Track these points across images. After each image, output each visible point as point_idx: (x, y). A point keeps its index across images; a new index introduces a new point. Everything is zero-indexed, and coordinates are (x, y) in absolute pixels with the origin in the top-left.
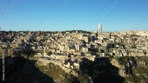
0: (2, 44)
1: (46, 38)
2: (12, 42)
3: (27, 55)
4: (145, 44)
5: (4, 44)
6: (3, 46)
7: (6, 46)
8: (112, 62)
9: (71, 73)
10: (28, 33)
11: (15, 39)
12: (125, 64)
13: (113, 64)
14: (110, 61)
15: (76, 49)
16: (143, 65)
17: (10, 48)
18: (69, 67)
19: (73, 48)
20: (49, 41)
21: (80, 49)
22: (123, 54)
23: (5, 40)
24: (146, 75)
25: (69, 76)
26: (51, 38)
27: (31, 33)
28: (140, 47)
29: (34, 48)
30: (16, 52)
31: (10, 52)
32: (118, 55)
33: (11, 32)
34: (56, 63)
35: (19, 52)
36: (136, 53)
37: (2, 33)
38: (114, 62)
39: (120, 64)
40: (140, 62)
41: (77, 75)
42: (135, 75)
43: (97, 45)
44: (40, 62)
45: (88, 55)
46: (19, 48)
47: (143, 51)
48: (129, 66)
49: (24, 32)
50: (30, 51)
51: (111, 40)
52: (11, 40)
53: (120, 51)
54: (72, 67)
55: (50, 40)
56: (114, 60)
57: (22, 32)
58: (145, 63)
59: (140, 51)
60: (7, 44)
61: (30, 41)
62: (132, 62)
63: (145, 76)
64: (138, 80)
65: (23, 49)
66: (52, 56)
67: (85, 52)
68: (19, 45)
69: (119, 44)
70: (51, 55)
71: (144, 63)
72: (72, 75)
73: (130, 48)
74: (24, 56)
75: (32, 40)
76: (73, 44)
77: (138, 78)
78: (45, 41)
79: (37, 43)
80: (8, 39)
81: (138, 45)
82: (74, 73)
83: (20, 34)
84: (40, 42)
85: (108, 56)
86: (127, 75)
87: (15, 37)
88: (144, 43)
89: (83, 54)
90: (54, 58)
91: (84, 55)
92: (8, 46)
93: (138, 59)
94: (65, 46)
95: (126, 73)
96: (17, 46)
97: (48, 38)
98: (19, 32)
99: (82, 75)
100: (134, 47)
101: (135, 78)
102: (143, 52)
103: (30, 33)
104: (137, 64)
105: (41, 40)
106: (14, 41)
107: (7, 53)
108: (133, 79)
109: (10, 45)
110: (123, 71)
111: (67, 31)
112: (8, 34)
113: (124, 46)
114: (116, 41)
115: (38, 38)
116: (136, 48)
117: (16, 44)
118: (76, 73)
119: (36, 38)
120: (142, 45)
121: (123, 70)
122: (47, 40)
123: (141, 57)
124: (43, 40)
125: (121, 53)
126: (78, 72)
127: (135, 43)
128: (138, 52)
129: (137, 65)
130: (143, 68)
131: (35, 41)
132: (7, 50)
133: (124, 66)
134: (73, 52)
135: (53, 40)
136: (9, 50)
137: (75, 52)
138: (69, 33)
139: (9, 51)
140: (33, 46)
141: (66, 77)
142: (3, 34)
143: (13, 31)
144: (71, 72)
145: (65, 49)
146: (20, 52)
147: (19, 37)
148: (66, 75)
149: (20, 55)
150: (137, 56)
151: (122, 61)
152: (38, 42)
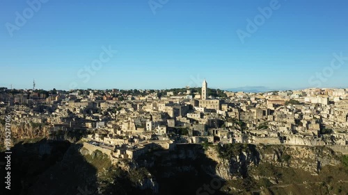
0: (34, 116)
1: (119, 105)
2: (53, 113)
3: (74, 139)
4: (287, 120)
5: (37, 117)
6: (35, 121)
7: (40, 121)
8: (207, 153)
9: (119, 165)
10: (88, 94)
11: (59, 107)
12: (231, 157)
13: (210, 156)
14: (204, 150)
15: (145, 129)
16: (274, 160)
17: (47, 124)
18: (117, 156)
19: (141, 127)
20: (123, 112)
21: (153, 128)
22: (233, 140)
23: (41, 109)
24: (273, 180)
25: (116, 169)
26: (129, 106)
27: (95, 94)
28: (275, 127)
29: (89, 125)
30: (55, 132)
31: (46, 132)
32: (225, 140)
33: (54, 92)
34: (104, 151)
35: (60, 131)
36: (263, 137)
37: (37, 94)
38: (211, 153)
39: (221, 156)
40: (268, 156)
41: (127, 168)
42: (251, 179)
43: (188, 121)
44: (85, 149)
45: (164, 139)
46: (60, 125)
47: (279, 134)
48: (238, 161)
49: (82, 92)
50: (81, 132)
51: (220, 112)
52: (51, 110)
53: (232, 133)
54: (122, 156)
55: (126, 110)
56: (211, 149)
57: (78, 91)
58: (278, 157)
59: (272, 134)
60: (43, 116)
61: (87, 111)
62: (248, 155)
63: (271, 181)
64: (255, 186)
65: (68, 127)
66: (106, 140)
67: (161, 134)
68: (63, 119)
69: (233, 121)
70: (105, 138)
71: (276, 156)
72: (120, 168)
73: (254, 128)
74: (70, 140)
75: (91, 109)
76: (144, 120)
77: (255, 183)
78: (116, 112)
79: (100, 116)
80: (46, 107)
81: (272, 123)
82: (123, 165)
83: (71, 95)
84: (106, 114)
85: (203, 142)
86: (233, 176)
87: (60, 103)
88: (284, 120)
89: (154, 137)
90: (108, 143)
91: (158, 139)
92: (44, 120)
93: (263, 148)
94: (129, 124)
95: (231, 172)
96: (59, 121)
97: (123, 106)
98: (71, 92)
99: (136, 170)
100: (264, 126)
101: (249, 183)
102: (277, 136)
103: (92, 94)
104: (261, 158)
105: (109, 110)
106: (57, 111)
107: (41, 135)
108: (244, 184)
109: (46, 120)
110: (224, 169)
111: (169, 91)
112: (48, 96)
113: (243, 125)
114: (230, 114)
115: (102, 105)
116: (266, 127)
117: (57, 118)
118: (126, 165)
119: (99, 106)
120: (281, 124)
121: (226, 168)
122: (120, 109)
123: (270, 145)
124: (113, 111)
125: (232, 136)
126: (130, 164)
127: (268, 120)
128: (266, 135)
129: (259, 159)
130: (272, 167)
131: (96, 111)
132: (40, 128)
133: (227, 161)
134: (140, 133)
135: (131, 109)
136: (44, 128)
137: (143, 133)
138: (172, 93)
139: (44, 131)
140: (88, 121)
141: (110, 170)
142: (39, 95)
143: (59, 91)
144: (119, 163)
145: (129, 128)
146: (61, 133)
147: (67, 104)
148: (111, 168)
149: (63, 137)
150: (261, 144)
151: (225, 152)
152: (101, 114)
